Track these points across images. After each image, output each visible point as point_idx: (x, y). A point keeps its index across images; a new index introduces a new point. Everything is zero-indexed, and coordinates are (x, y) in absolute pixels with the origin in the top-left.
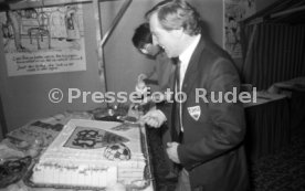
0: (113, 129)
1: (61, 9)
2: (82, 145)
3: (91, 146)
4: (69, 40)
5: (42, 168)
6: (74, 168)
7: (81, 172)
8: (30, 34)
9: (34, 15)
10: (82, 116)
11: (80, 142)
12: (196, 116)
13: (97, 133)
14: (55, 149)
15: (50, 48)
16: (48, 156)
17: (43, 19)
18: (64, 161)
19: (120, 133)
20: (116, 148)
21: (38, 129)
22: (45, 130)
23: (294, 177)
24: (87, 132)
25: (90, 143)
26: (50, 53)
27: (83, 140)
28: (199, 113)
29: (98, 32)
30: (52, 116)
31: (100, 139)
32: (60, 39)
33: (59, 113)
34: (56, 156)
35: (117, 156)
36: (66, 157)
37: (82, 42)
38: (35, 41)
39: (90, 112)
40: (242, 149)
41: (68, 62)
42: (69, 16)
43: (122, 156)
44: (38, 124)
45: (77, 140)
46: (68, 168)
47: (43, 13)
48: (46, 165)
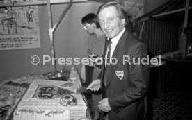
0: (63, 85)
1: (24, 8)
2: (44, 97)
3: (50, 97)
4: (29, 28)
5: (20, 113)
6: (42, 112)
7: (46, 115)
8: (3, 23)
9: (6, 11)
10: (40, 77)
11: (43, 94)
12: (121, 77)
13: (53, 89)
14: (27, 100)
15: (16, 33)
16: (23, 105)
17: (12, 14)
18: (34, 108)
19: (67, 88)
20: (68, 98)
21: (11, 87)
22: (15, 87)
23: (170, 112)
24: (46, 88)
25: (50, 95)
26: (16, 36)
27: (44, 93)
28: (123, 75)
29: (50, 24)
30: (19, 78)
31: (55, 92)
32: (24, 27)
33: (24, 76)
34: (28, 105)
35: (69, 103)
36: (36, 105)
37: (38, 30)
38: (6, 28)
39: (45, 75)
40: (146, 98)
41: (29, 42)
42: (29, 13)
43: (72, 103)
44: (10, 83)
45: (41, 93)
46: (38, 112)
47: (12, 10)
48: (22, 111)
